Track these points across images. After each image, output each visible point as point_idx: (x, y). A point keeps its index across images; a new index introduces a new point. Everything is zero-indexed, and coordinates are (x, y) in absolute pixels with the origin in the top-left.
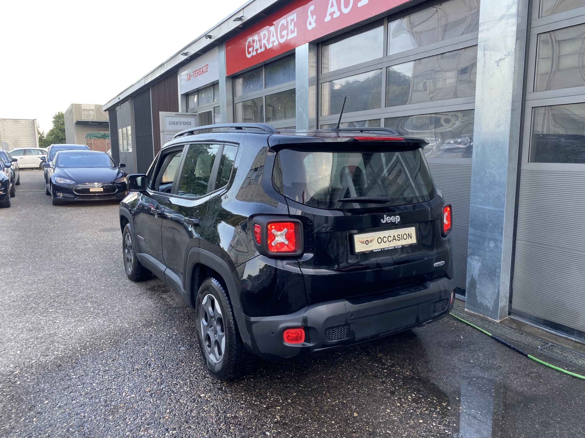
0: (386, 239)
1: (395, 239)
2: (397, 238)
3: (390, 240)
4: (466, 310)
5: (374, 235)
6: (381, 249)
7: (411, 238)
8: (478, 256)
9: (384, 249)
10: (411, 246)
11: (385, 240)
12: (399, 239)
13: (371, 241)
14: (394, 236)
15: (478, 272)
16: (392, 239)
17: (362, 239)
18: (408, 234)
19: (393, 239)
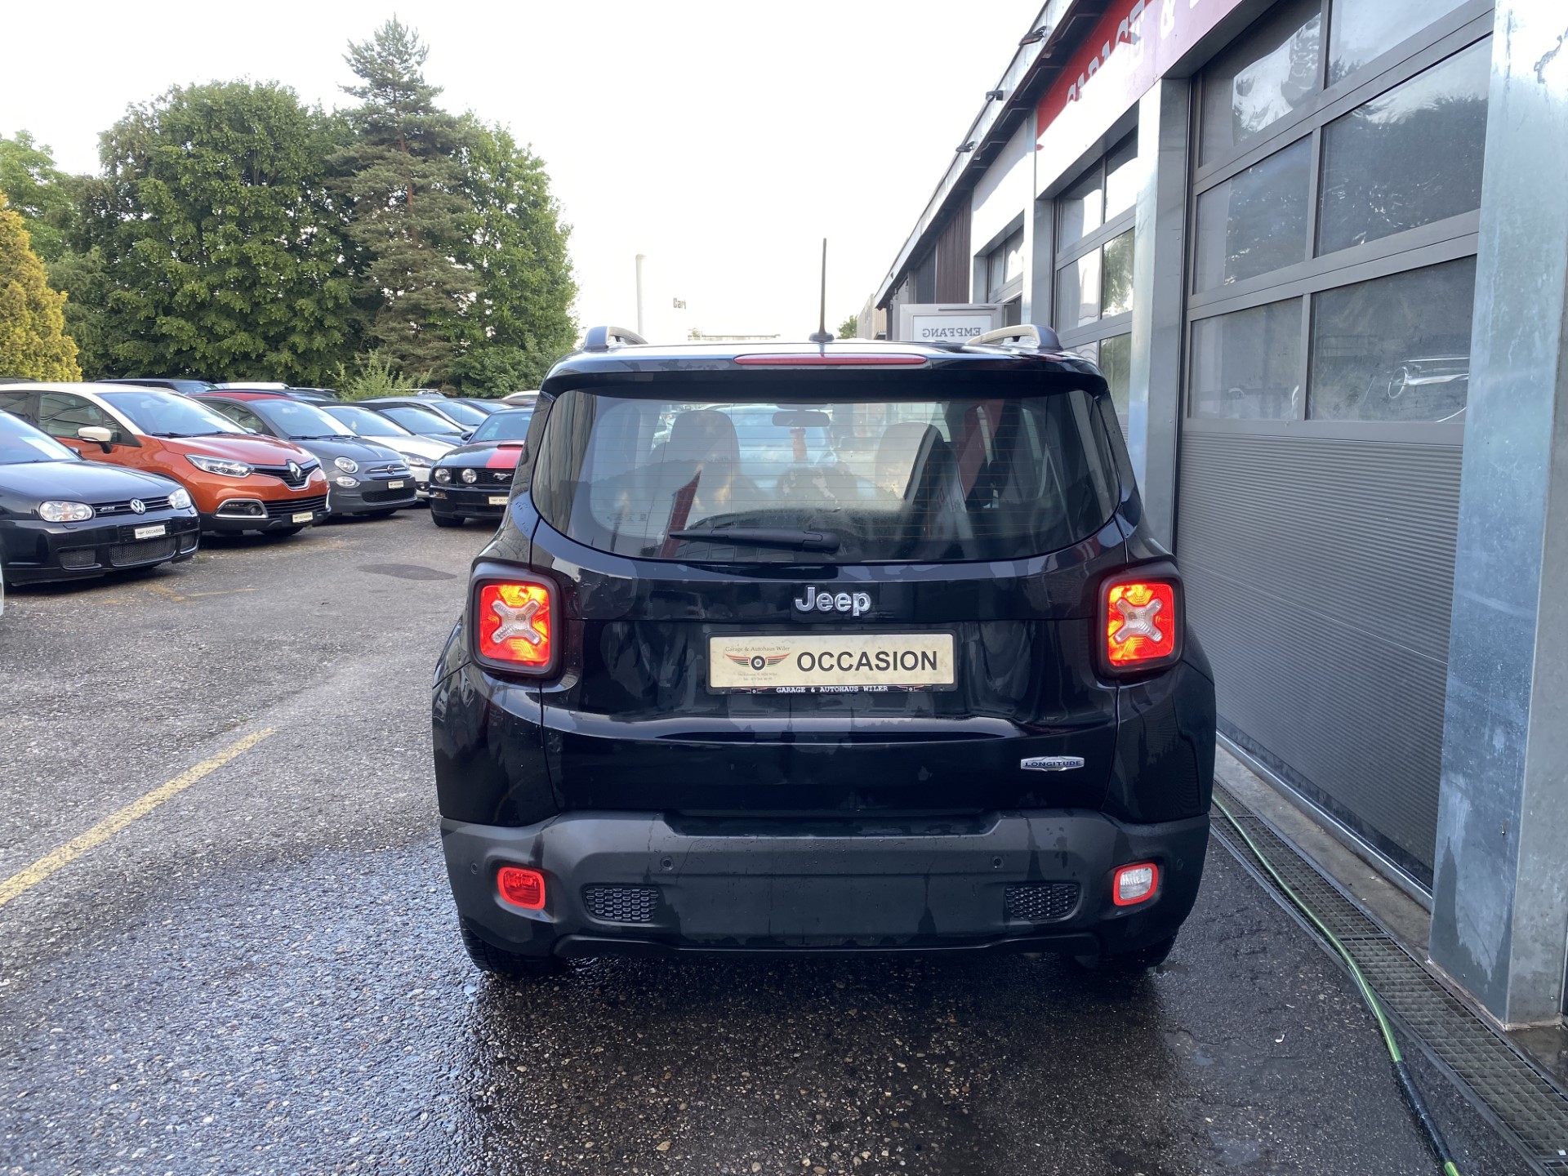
0: (834, 661)
1: (868, 664)
2: (874, 661)
3: (845, 666)
4: (1429, 961)
5: (786, 644)
6: (808, 689)
7: (934, 665)
8: (1465, 775)
9: (818, 689)
10: (931, 692)
11: (827, 662)
12: (883, 665)
13: (774, 661)
14: (864, 654)
15: (1463, 833)
16: (855, 661)
17: (739, 650)
18: (924, 655)
19: (860, 664)
